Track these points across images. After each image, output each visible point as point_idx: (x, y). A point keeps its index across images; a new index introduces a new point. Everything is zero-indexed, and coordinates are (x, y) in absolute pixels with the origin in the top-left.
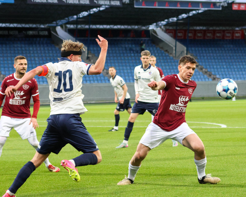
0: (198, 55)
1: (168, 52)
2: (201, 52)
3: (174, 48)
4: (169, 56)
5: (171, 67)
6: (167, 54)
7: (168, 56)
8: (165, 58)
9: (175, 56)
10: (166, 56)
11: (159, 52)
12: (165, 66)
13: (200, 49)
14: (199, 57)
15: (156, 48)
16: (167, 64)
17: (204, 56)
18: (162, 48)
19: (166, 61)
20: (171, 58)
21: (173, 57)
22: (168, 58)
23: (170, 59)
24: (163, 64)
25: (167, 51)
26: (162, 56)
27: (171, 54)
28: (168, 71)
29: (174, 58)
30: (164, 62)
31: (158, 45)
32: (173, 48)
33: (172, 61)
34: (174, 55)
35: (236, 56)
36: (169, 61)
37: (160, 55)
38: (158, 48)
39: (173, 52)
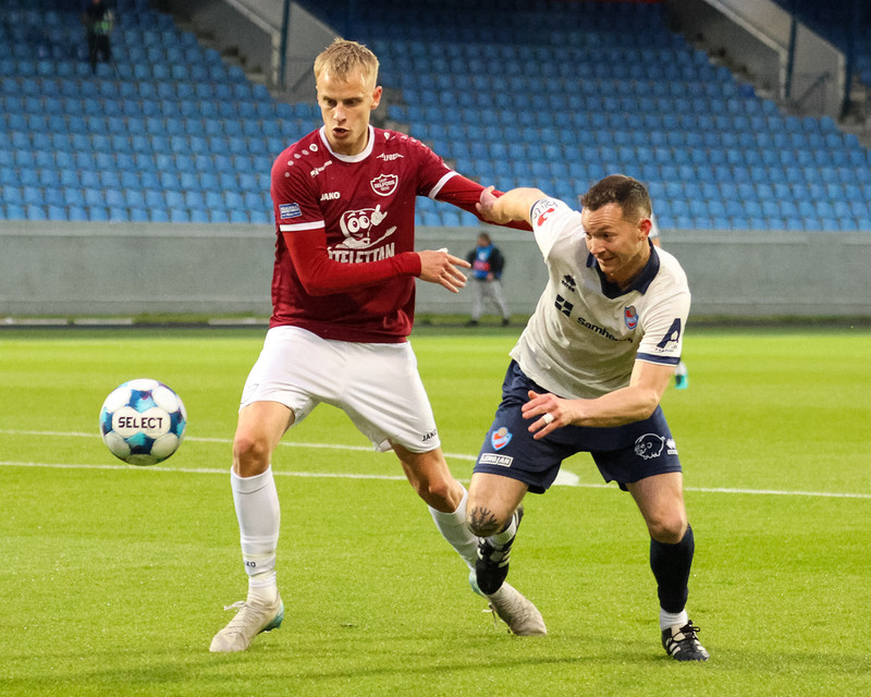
0: (407, 79)
1: (243, 61)
2: (421, 64)
3: (276, 40)
4: (250, 85)
5: (256, 145)
6: (235, 71)
7: (240, 80)
8: (222, 90)
9: (282, 85)
10: (230, 81)
11: (193, 55)
12: (224, 133)
13: (418, 47)
14: (409, 95)
15: (178, 34)
16: (232, 125)
17: (438, 90)
18: (209, 36)
19: (227, 108)
20: (259, 90)
21: (270, 86)
22: (241, 89)
23: (252, 97)
24: (212, 125)
25: (233, 52)
26: (208, 79)
27: (258, 70)
28: (241, 162)
29: (275, 94)
30: (219, 115)
31: (188, 19)
32: (268, 37)
33: (264, 108)
34: (275, 76)
35: (616, 93)
36: (246, 106)
37: (198, 72)
38: (188, 38)
39: (269, 59)
